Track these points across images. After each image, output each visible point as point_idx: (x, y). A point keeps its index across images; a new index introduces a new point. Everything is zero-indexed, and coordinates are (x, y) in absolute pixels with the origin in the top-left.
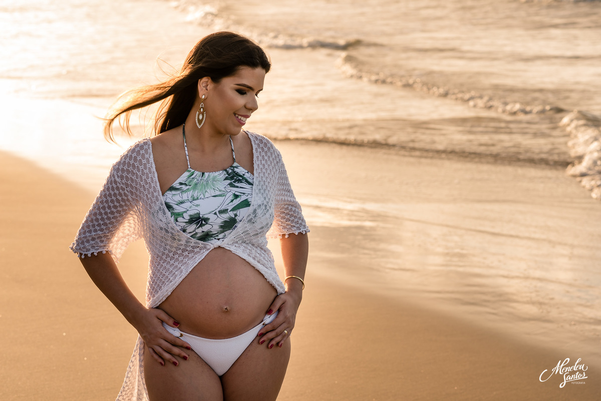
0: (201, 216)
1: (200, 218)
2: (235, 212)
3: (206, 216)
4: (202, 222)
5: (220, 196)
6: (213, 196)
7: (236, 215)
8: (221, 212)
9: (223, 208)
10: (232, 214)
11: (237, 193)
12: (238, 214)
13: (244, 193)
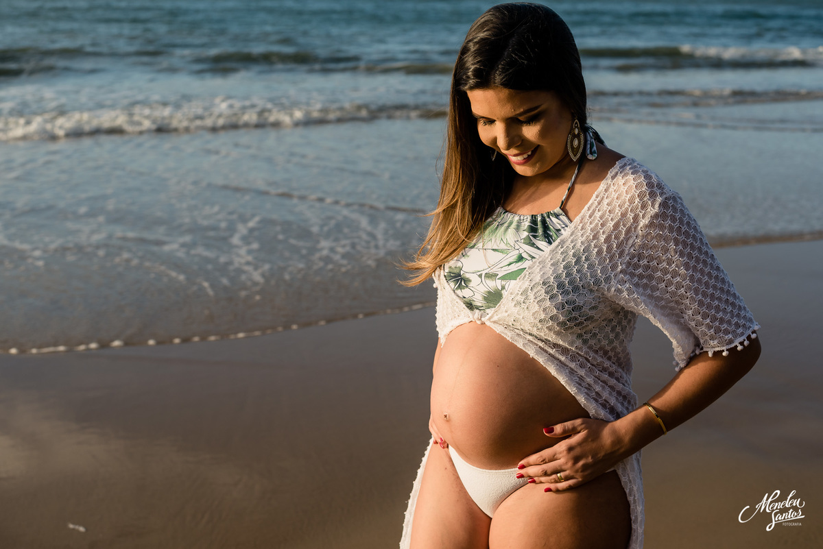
0: (462, 273)
1: (460, 275)
2: (503, 283)
3: (467, 276)
4: (461, 281)
5: (502, 251)
6: (493, 250)
7: (503, 288)
8: (488, 276)
9: (494, 270)
10: (498, 284)
11: (525, 255)
12: (506, 287)
13: (533, 257)
